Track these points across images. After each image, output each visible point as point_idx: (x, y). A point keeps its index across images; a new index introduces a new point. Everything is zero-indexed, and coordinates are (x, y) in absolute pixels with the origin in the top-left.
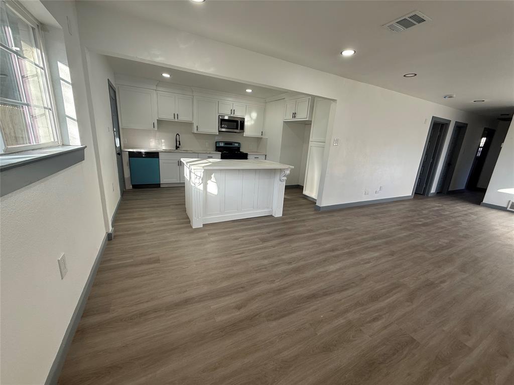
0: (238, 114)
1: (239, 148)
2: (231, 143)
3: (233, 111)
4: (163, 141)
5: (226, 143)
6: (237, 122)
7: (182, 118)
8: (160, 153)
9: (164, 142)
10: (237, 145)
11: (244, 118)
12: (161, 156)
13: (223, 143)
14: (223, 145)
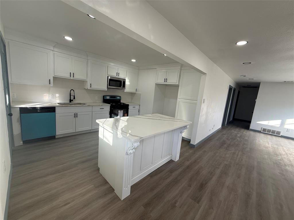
0: (122, 76)
1: (120, 100)
2: (114, 97)
3: (118, 74)
4: (57, 95)
5: (111, 97)
6: (121, 82)
7: (77, 77)
8: (56, 107)
9: (59, 97)
10: (118, 98)
11: (125, 79)
12: (57, 110)
13: (109, 97)
14: (109, 98)
